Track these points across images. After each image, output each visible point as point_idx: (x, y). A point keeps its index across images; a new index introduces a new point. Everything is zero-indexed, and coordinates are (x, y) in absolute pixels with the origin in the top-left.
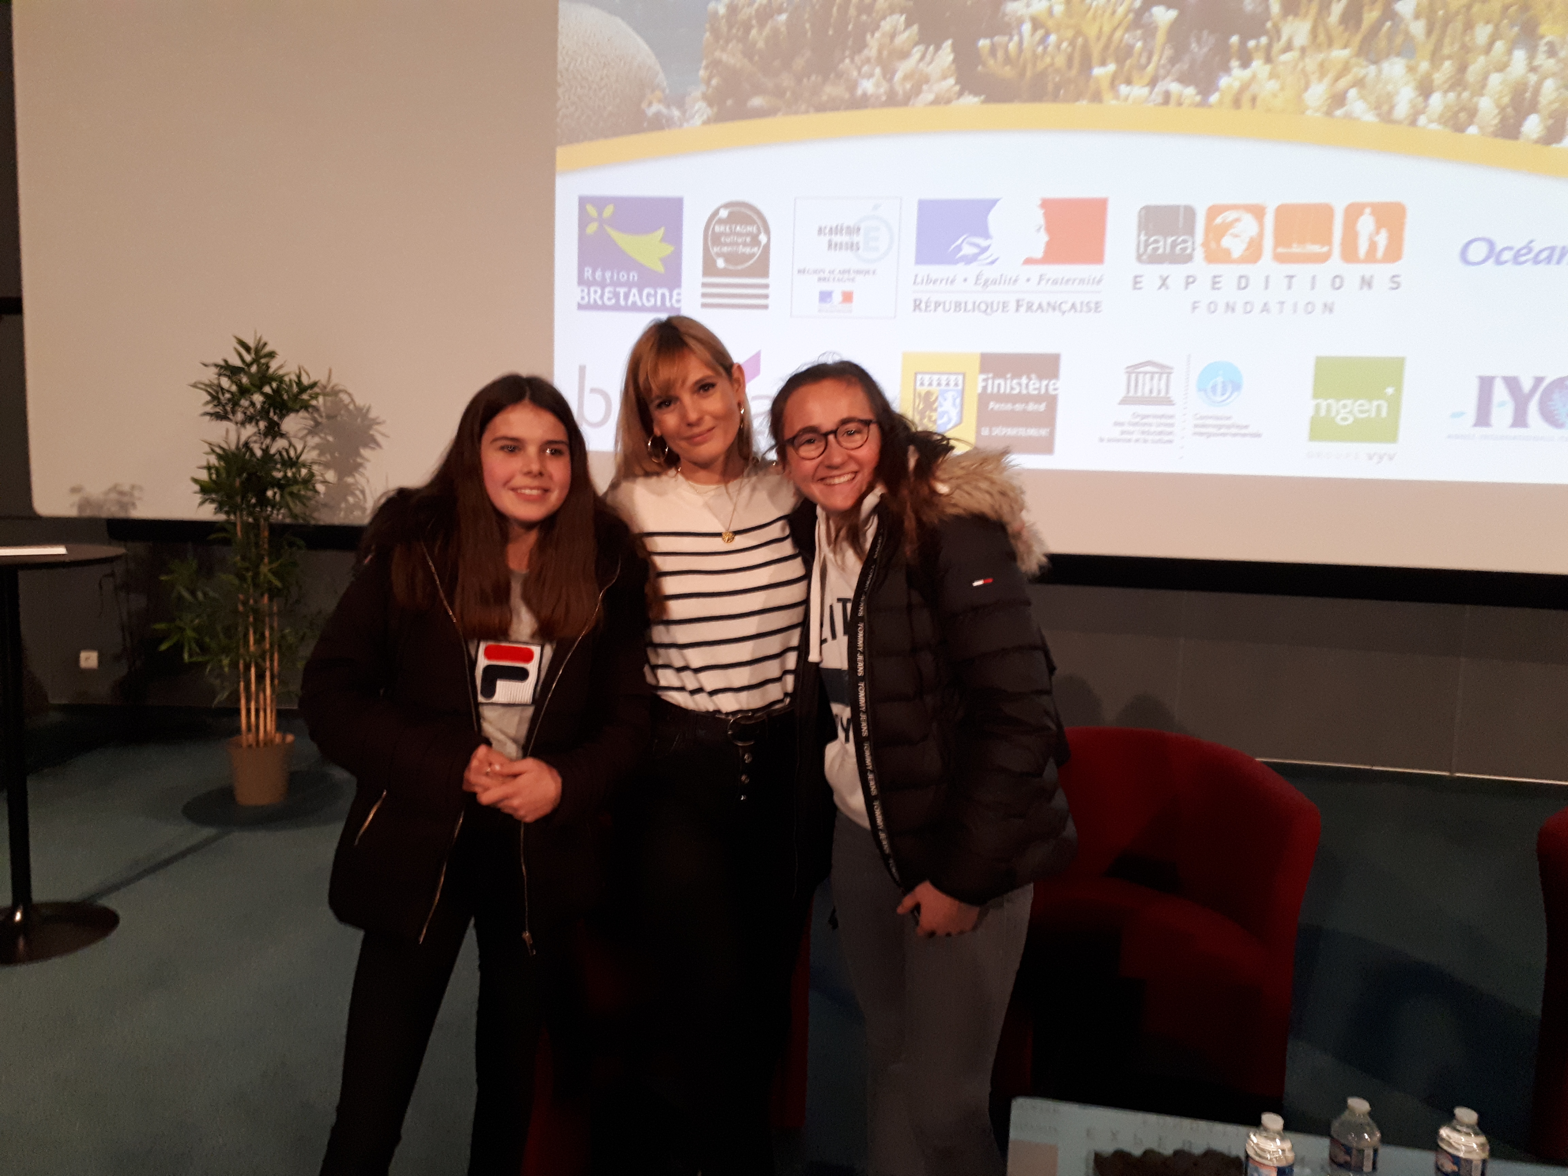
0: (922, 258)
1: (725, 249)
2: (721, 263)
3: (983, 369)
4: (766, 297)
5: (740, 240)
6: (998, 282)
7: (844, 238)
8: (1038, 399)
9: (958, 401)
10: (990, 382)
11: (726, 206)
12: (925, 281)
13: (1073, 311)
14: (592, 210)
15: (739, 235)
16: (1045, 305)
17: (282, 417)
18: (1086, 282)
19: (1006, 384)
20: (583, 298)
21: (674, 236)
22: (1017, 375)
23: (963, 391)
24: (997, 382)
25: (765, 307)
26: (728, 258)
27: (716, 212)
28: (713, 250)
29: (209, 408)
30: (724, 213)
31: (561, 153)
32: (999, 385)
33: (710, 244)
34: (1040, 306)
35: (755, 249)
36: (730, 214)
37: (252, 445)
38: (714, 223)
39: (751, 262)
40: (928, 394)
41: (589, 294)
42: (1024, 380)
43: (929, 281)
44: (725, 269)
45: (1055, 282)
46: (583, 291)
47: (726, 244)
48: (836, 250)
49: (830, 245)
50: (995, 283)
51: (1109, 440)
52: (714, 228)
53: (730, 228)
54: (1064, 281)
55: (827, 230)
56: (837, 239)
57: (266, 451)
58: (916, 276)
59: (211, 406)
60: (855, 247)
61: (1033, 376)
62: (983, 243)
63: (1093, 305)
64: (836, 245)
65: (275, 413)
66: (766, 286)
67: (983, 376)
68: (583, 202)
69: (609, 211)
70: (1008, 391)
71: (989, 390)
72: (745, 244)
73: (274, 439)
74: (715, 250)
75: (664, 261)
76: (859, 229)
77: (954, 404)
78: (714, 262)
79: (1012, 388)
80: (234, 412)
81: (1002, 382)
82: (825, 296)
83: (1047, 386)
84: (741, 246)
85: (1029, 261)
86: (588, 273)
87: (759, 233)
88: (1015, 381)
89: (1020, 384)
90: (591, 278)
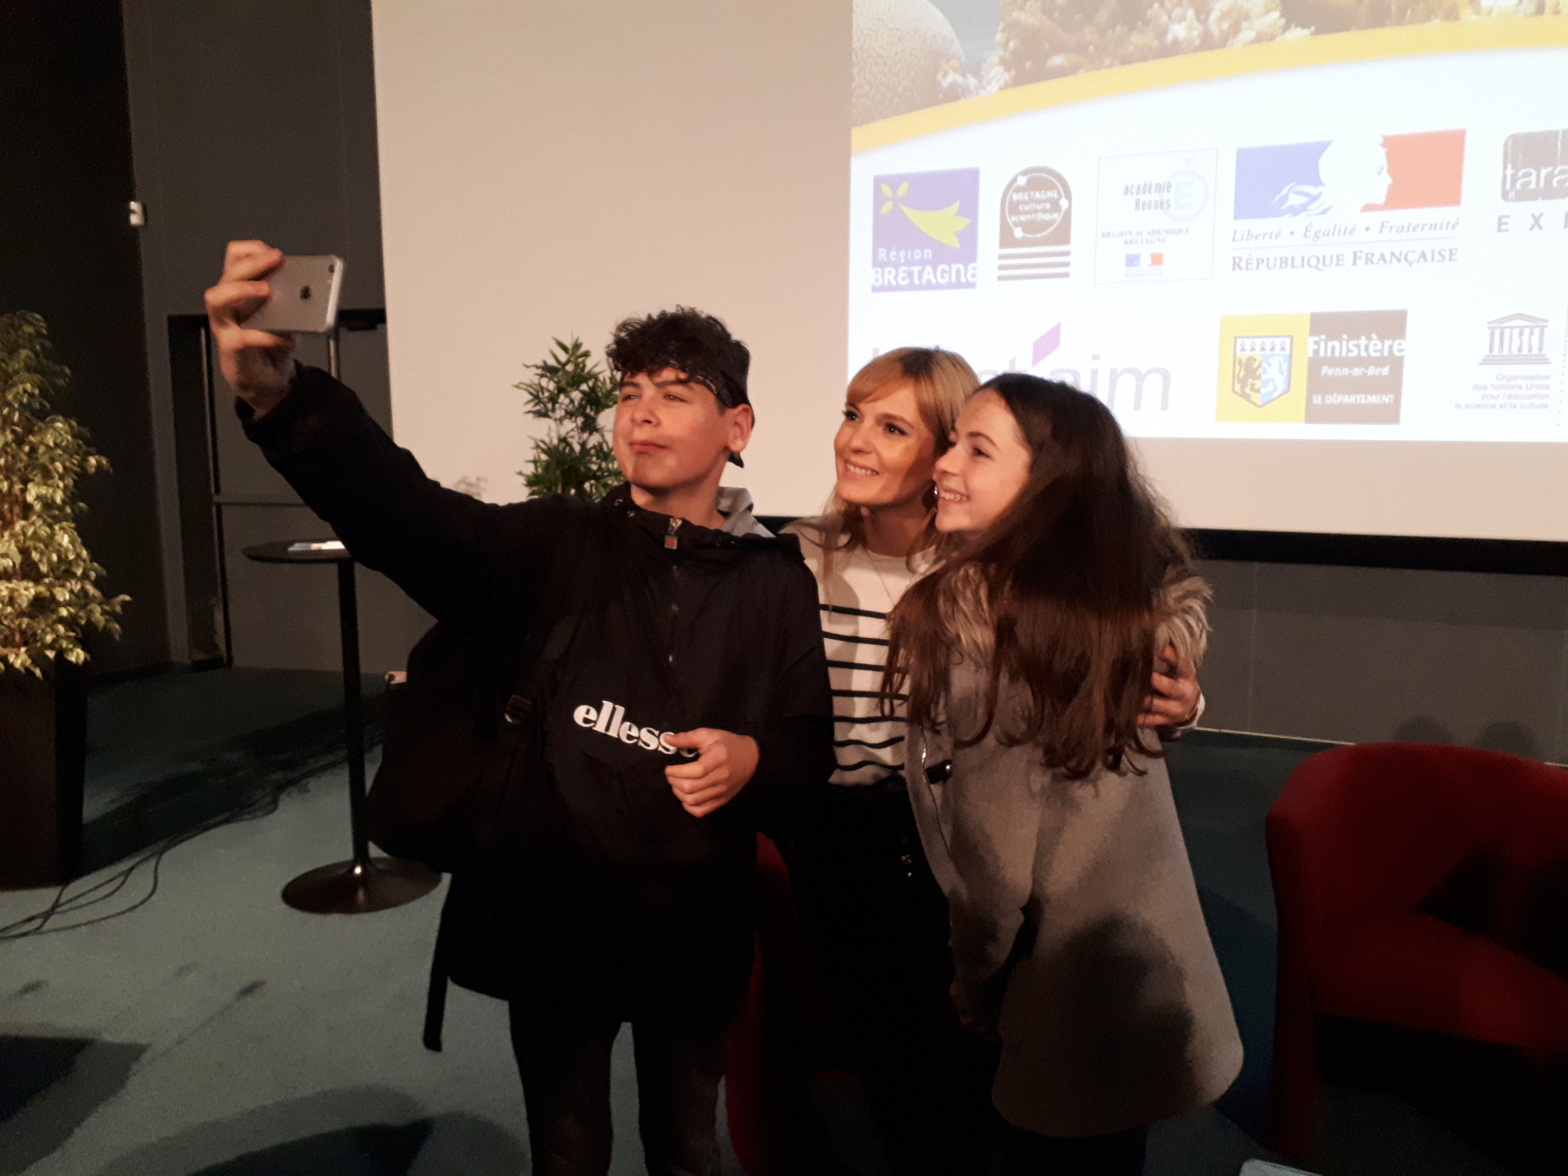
0: (1240, 213)
1: (1023, 218)
2: (1018, 233)
3: (1314, 331)
4: (1067, 264)
5: (1039, 207)
6: (1331, 234)
7: (1154, 197)
8: (1379, 362)
9: (1285, 367)
10: (1322, 344)
11: (1024, 173)
12: (1245, 237)
13: (1422, 260)
14: (886, 190)
15: (1039, 201)
16: (1388, 257)
17: (598, 412)
18: (1438, 226)
19: (1341, 347)
20: (877, 280)
21: (970, 210)
22: (1354, 336)
23: (1291, 355)
24: (1330, 344)
25: (1066, 275)
26: (1027, 227)
27: (1014, 181)
28: (1011, 218)
29: (530, 407)
30: (1022, 181)
31: (857, 134)
32: (1333, 348)
33: (1007, 212)
34: (1382, 257)
35: (1055, 216)
36: (1029, 182)
37: (570, 440)
38: (1011, 192)
39: (1051, 229)
40: (1251, 360)
41: (883, 275)
42: (1363, 341)
43: (1250, 237)
44: (1023, 238)
45: (1400, 229)
46: (877, 272)
47: (1025, 213)
48: (1143, 209)
49: (1137, 205)
50: (1328, 235)
51: (1467, 407)
52: (1011, 196)
53: (1029, 195)
54: (1411, 228)
55: (1134, 190)
56: (1144, 198)
57: (583, 445)
58: (1235, 232)
59: (532, 404)
60: (1165, 205)
61: (1374, 336)
62: (1312, 190)
63: (1447, 254)
64: (1144, 205)
65: (592, 409)
66: (1067, 254)
67: (1316, 338)
68: (878, 181)
69: (903, 189)
70: (1344, 354)
71: (1322, 354)
72: (1044, 211)
73: (591, 434)
74: (1012, 219)
75: (959, 236)
76: (1169, 186)
77: (1281, 371)
78: (1011, 231)
79: (1349, 350)
80: (553, 410)
81: (1336, 343)
82: (1132, 260)
83: (1391, 347)
84: (1040, 214)
85: (1368, 208)
86: (882, 253)
87: (1060, 197)
88: (1351, 343)
89: (1358, 346)
90: (885, 259)
